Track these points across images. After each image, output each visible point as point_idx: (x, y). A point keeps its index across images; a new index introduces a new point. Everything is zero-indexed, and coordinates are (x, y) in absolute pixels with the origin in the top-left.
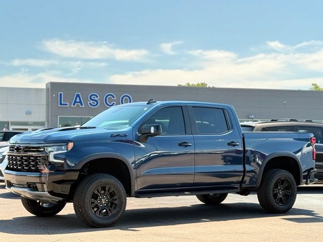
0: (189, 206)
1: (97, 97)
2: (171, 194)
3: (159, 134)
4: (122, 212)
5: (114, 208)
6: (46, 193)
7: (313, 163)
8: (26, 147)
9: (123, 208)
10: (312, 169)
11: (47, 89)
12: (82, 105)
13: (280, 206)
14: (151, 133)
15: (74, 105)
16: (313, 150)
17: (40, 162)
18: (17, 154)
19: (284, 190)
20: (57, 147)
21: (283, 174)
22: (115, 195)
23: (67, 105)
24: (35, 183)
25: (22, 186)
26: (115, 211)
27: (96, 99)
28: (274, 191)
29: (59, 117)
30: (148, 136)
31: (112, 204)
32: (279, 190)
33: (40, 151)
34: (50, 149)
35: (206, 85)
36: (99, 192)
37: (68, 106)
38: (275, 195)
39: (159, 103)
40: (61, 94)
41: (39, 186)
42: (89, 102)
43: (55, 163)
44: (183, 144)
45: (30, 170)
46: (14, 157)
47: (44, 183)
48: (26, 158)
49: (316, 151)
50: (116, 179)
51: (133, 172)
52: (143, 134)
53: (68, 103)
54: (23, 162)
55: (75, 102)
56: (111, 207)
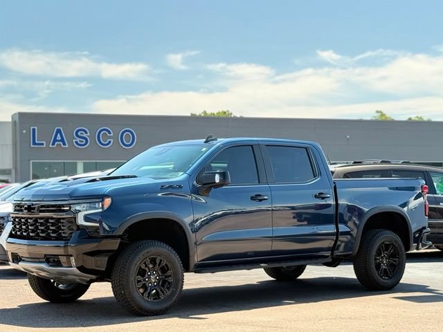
0: (255, 283)
1: (86, 133)
2: (242, 267)
3: (227, 185)
4: (178, 293)
5: (168, 288)
6: (75, 269)
7: (425, 221)
8: (42, 206)
9: (180, 287)
10: (424, 228)
11: (14, 123)
12: (64, 144)
13: (385, 281)
14: (215, 182)
15: (53, 144)
16: (425, 202)
17: (63, 226)
18: (28, 216)
19: (389, 259)
20: (88, 205)
21: (388, 236)
22: (168, 270)
23: (43, 144)
24: (58, 255)
25: (37, 260)
26: (169, 293)
27: (85, 135)
28: (376, 259)
29: (31, 162)
30: (211, 187)
31: (164, 282)
32: (382, 258)
33: (64, 211)
34: (78, 208)
35: (231, 114)
36: (146, 266)
37: (45, 146)
38: (378, 266)
39: (221, 141)
40: (34, 130)
41: (63, 259)
42: (74, 141)
43: (86, 226)
44: (257, 198)
45: (48, 238)
46: (23, 220)
47: (71, 256)
48: (42, 221)
49: (430, 204)
50: (170, 248)
51: (192, 237)
52: (204, 184)
53: (44, 142)
54: (37, 226)
55: (55, 140)
56: (163, 286)
